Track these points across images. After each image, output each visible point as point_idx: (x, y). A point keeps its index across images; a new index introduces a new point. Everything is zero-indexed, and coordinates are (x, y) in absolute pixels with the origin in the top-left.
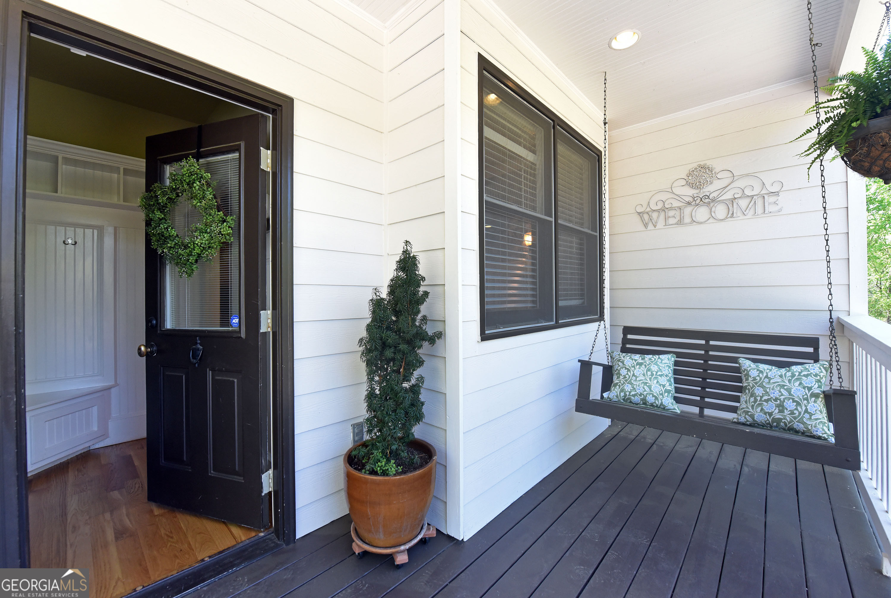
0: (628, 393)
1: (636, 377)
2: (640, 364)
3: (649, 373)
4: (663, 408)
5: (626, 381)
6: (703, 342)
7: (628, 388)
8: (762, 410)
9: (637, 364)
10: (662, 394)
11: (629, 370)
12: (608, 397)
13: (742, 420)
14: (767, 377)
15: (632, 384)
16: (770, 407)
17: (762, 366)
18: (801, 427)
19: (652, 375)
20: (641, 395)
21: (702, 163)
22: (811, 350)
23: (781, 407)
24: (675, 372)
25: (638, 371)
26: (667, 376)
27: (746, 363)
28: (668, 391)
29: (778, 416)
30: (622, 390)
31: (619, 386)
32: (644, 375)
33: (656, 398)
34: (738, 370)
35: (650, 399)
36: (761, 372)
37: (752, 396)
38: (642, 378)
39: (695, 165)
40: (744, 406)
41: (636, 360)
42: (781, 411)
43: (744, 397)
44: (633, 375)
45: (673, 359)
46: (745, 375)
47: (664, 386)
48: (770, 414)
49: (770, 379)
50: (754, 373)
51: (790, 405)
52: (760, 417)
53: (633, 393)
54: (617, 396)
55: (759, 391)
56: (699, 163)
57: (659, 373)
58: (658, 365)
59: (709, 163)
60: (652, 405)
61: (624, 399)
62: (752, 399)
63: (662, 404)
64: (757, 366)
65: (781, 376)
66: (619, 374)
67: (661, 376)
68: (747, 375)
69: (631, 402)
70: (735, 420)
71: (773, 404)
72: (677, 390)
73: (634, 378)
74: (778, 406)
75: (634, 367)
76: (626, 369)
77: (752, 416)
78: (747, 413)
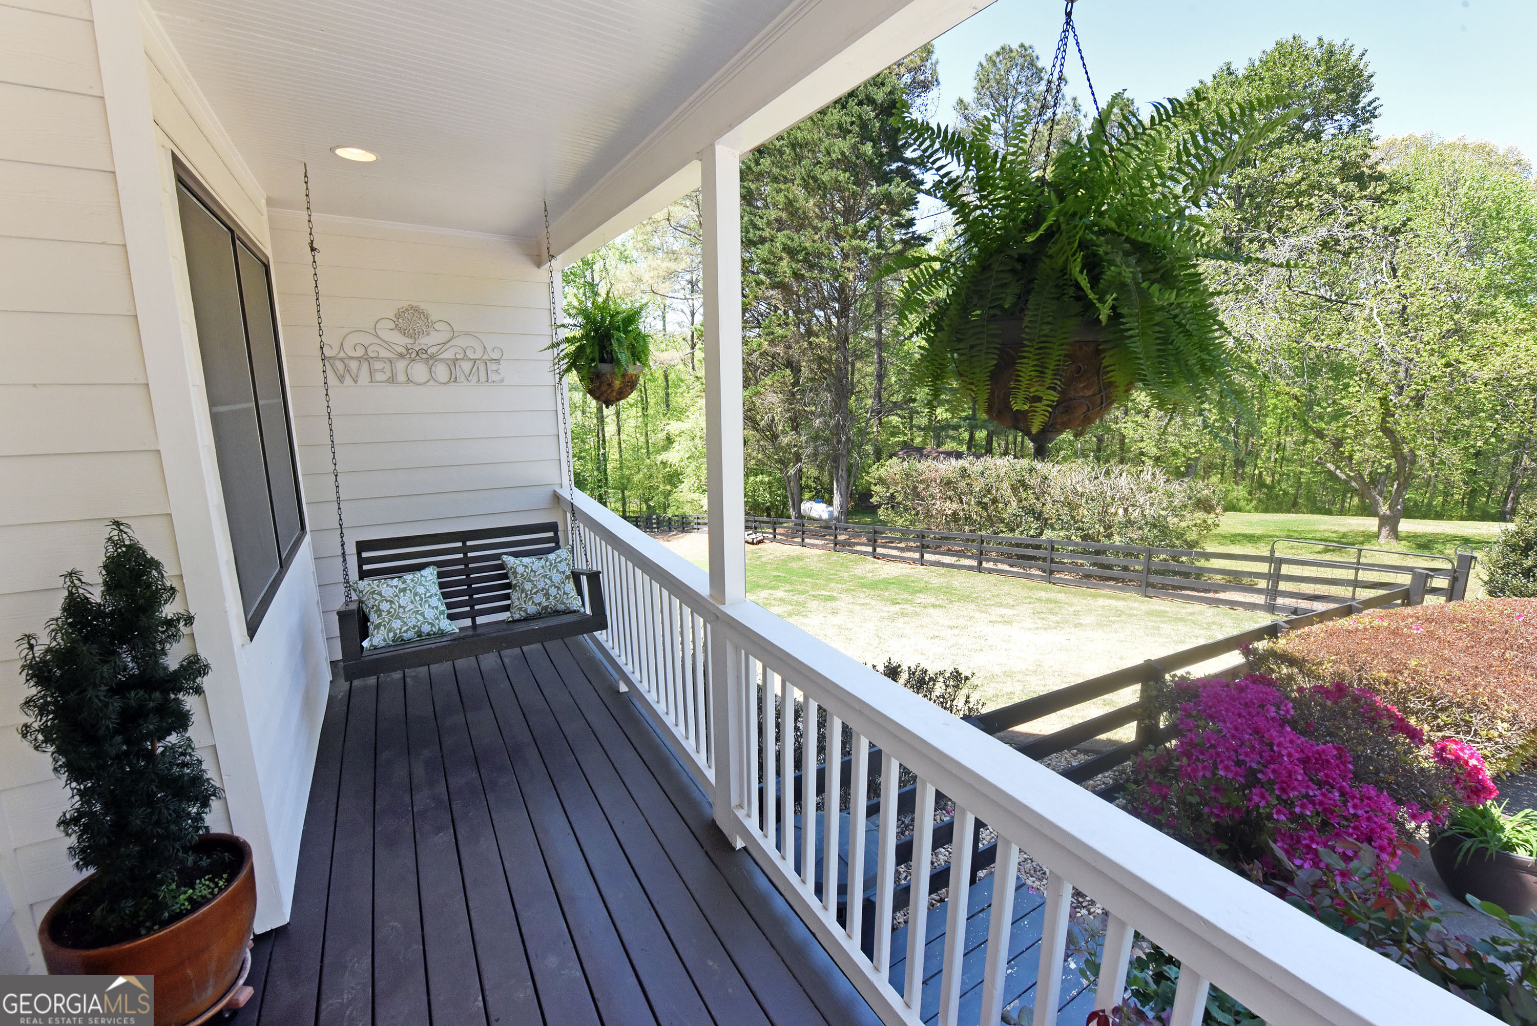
0: (398, 631)
1: (404, 608)
2: (404, 590)
3: (417, 598)
4: (442, 634)
5: (392, 616)
6: (460, 544)
7: (396, 624)
8: (533, 602)
9: (400, 592)
10: (437, 618)
11: (392, 602)
12: (372, 645)
13: (517, 616)
14: (532, 570)
15: (400, 618)
16: (539, 598)
17: (526, 560)
18: (561, 607)
19: (421, 599)
20: (414, 628)
21: (415, 304)
22: (551, 534)
23: (547, 596)
24: (442, 586)
25: (404, 600)
26: (436, 595)
27: (510, 560)
28: (442, 613)
29: (545, 604)
30: (390, 630)
31: (385, 626)
32: (412, 602)
33: (433, 625)
34: (502, 567)
35: (426, 628)
36: (526, 567)
37: (522, 592)
38: (411, 606)
39: (405, 304)
40: (517, 603)
41: (396, 587)
42: (548, 599)
43: (515, 596)
44: (400, 606)
45: (435, 573)
46: (513, 573)
47: (437, 608)
48: (540, 604)
49: (535, 572)
50: (520, 570)
51: (553, 591)
52: (532, 609)
53: (404, 629)
54: (384, 640)
55: (528, 586)
56: (411, 303)
57: (428, 594)
58: (423, 585)
59: (422, 306)
60: (429, 634)
61: (393, 641)
62: (524, 595)
63: (439, 629)
64: (521, 561)
65: (543, 567)
66: (379, 612)
67: (430, 597)
68: (515, 573)
69: (402, 640)
70: (510, 619)
71: (540, 595)
72: (449, 606)
73: (401, 610)
74: (544, 595)
75: (397, 596)
76: (387, 601)
77: (526, 611)
78: (520, 609)
